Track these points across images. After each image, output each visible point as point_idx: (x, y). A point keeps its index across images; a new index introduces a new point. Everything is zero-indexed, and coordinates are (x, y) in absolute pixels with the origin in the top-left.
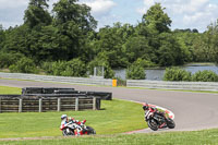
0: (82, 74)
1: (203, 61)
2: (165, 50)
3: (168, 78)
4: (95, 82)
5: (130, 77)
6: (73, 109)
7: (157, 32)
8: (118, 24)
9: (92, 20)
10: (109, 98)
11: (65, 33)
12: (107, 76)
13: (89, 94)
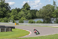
0: (7, 22)
1: (39, 18)
2: (29, 15)
3: (30, 23)
4: (10, 24)
5: (20, 22)
6: (4, 31)
7: (27, 10)
8: (16, 8)
9: (9, 7)
10: (14, 28)
11: (2, 11)
12: (13, 22)
13: (9, 27)
